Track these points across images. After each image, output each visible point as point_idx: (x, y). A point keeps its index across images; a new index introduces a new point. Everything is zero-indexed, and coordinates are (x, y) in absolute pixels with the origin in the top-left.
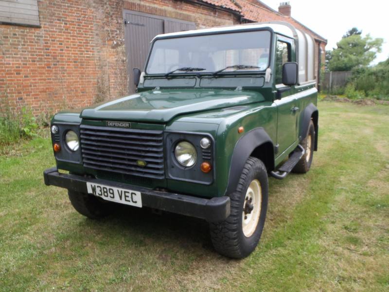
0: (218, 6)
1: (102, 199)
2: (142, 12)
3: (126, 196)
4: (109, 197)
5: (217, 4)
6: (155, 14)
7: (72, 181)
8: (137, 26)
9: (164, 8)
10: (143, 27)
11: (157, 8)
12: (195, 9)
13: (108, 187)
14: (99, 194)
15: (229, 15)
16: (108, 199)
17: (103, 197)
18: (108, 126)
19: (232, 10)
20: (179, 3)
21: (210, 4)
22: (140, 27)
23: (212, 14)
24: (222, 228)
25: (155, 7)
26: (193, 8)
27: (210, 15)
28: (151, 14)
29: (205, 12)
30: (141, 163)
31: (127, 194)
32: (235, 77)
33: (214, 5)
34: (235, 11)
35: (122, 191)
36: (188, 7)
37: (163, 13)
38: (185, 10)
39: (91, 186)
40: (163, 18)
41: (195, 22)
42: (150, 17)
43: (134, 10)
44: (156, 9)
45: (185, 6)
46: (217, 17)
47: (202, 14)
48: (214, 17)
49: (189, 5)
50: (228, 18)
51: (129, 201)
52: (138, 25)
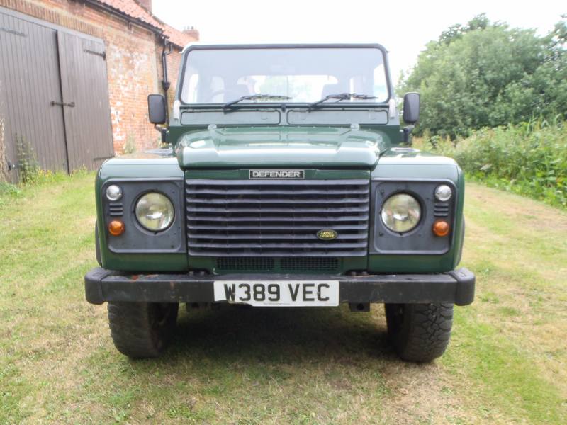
0: (134, 18)
1: (249, 306)
2: (19, 11)
3: (305, 292)
4: (267, 300)
5: (132, 15)
6: (41, 18)
7: (172, 285)
8: (13, 35)
9: (56, 10)
10: (22, 38)
11: (44, 9)
12: (102, 18)
13: (266, 283)
14: (241, 299)
15: (149, 34)
16: (266, 303)
17: (253, 303)
18: (253, 178)
19: (152, 26)
20: (77, 5)
21: (124, 13)
22: (18, 37)
23: (126, 28)
24: (436, 317)
25: (41, 7)
26: (98, 16)
27: (124, 31)
28: (35, 17)
29: (116, 24)
30: (327, 234)
31: (308, 289)
32: (343, 110)
33: (129, 16)
34: (157, 28)
35: (298, 286)
36: (91, 13)
37: (54, 18)
38: (89, 18)
39: (226, 286)
40: (55, 27)
41: (103, 38)
42: (33, 23)
43: (6, 7)
44: (43, 11)
45: (88, 12)
46: (133, 35)
47: (112, 27)
48: (130, 34)
49: (92, 10)
50: (147, 37)
51: (313, 300)
52: (15, 33)
